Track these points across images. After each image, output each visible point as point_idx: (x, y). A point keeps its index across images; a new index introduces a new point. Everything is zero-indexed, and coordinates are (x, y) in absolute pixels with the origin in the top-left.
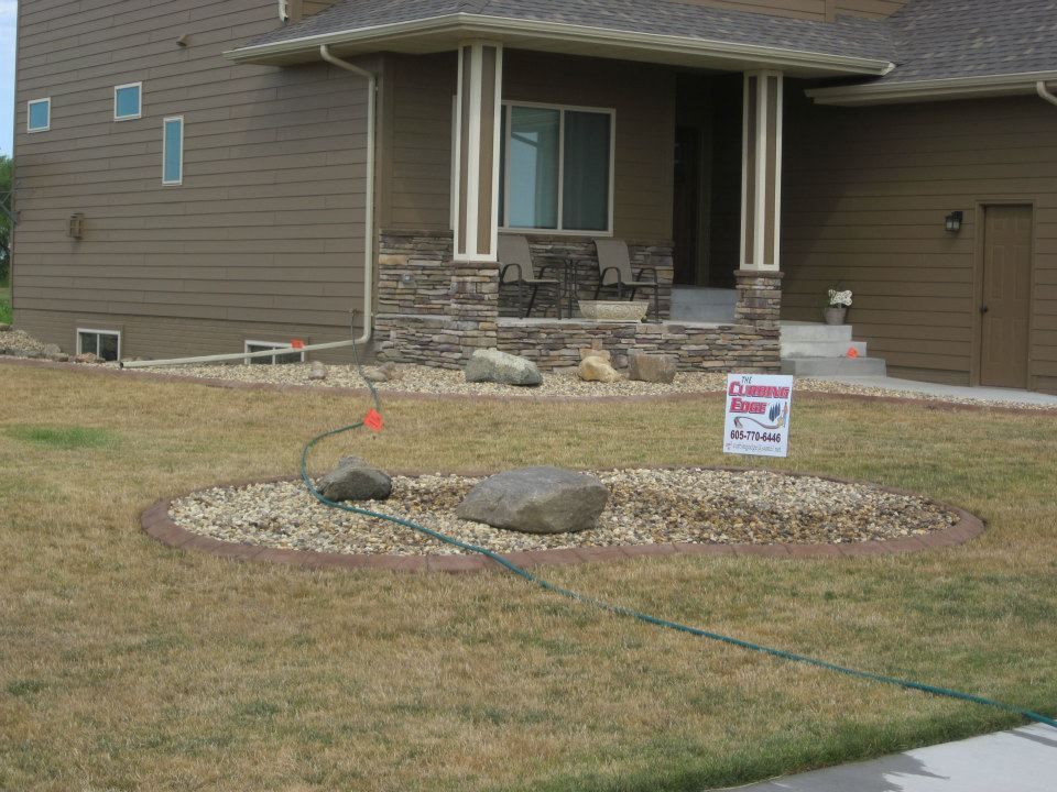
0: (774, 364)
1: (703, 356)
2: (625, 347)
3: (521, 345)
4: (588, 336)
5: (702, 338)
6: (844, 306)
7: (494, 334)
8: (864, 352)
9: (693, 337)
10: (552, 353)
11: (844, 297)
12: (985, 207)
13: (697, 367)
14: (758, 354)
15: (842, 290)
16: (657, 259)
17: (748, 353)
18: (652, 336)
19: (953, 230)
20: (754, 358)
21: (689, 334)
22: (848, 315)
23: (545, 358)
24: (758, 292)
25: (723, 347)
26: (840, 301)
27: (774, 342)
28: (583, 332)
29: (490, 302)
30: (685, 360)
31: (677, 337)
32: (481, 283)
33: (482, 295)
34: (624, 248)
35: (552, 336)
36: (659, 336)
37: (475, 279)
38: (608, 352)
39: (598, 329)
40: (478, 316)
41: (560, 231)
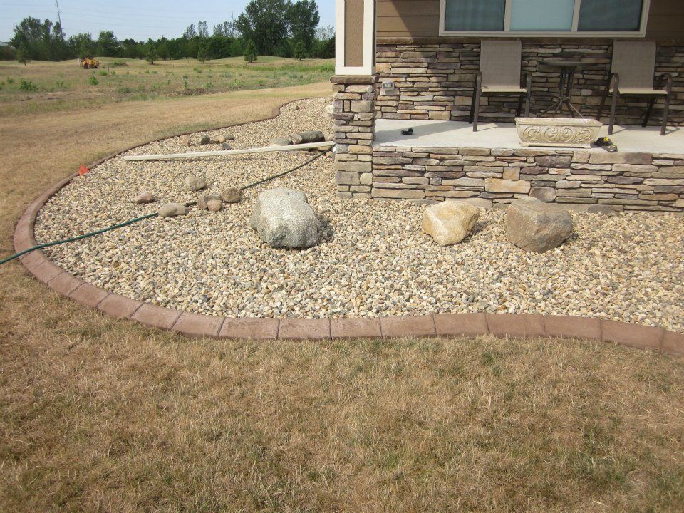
1: (680, 193)
2: (553, 178)
3: (402, 172)
4: (498, 163)
7: (368, 158)
9: (662, 169)
10: (444, 182)
18: (597, 167)
21: (659, 166)
23: (436, 188)
28: (492, 158)
29: (360, 123)
30: (647, 197)
31: (637, 168)
32: (349, 100)
33: (350, 114)
34: (652, 49)
35: (445, 162)
36: (608, 167)
37: (341, 96)
38: (528, 183)
39: (514, 155)
40: (346, 138)
41: (575, 33)
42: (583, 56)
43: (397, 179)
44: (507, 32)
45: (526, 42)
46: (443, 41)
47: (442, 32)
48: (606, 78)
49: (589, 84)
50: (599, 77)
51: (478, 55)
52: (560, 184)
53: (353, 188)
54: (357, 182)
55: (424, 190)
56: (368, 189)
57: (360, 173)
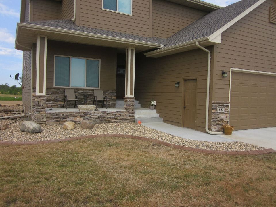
0: (133, 120)
1: (112, 119)
2: (88, 117)
3: (54, 118)
4: (76, 115)
5: (111, 114)
6: (154, 105)
7: (45, 115)
8: (158, 116)
9: (108, 114)
10: (64, 119)
11: (154, 103)
12: (185, 80)
13: (110, 122)
14: (128, 118)
15: (154, 101)
16: (112, 94)
17: (125, 118)
18: (96, 114)
19: (177, 87)
20: (127, 119)
22: (155, 107)
23: (62, 121)
24: (128, 102)
25: (118, 116)
26: (153, 104)
27: (133, 115)
28: (74, 114)
29: (43, 107)
30: (106, 120)
31: (104, 114)
32: (40, 101)
33: (40, 104)
34: (102, 92)
35: (64, 115)
36: (98, 114)
37: (38, 100)
38: (83, 119)
39: (79, 113)
40: (39, 110)
41: (85, 88)
42: (88, 92)
43: (52, 119)
44: (70, 87)
45: (75, 89)
46: (55, 88)
47: (54, 86)
48: (94, 97)
49: (90, 99)
50: (92, 97)
51: (64, 92)
52: (89, 118)
53: (41, 122)
54: (42, 121)
55: (59, 122)
56: (45, 122)
57: (43, 119)
